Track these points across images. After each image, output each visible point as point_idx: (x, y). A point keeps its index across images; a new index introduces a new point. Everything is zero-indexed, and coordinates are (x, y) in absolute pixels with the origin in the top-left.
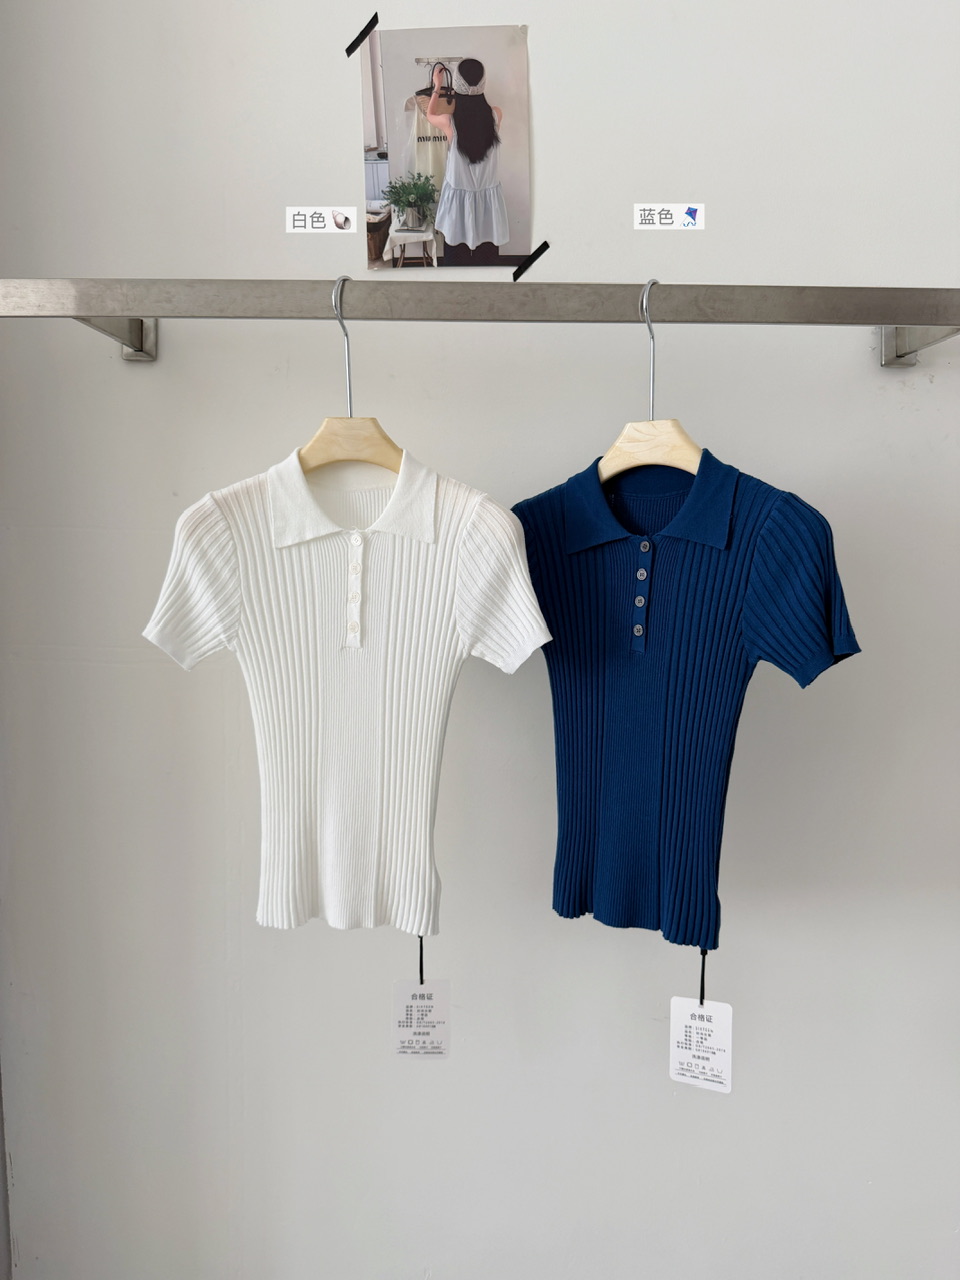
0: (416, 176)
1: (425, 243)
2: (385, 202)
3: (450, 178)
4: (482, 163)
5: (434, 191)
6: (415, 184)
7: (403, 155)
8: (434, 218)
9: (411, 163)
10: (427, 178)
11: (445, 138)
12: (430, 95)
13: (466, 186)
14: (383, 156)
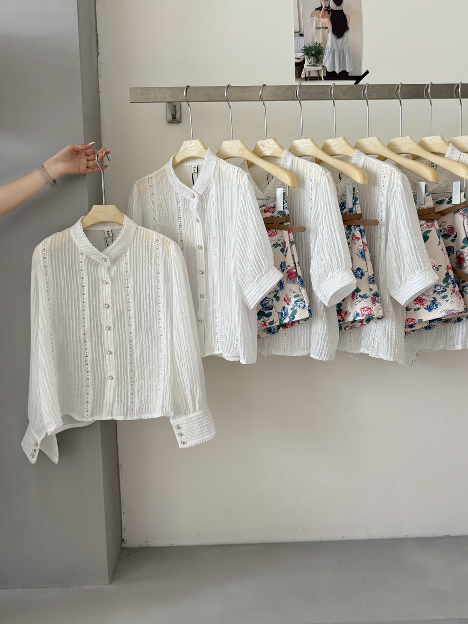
1: (318, 71)
2: (303, 54)
3: (329, 44)
4: (342, 38)
5: (322, 49)
6: (315, 47)
8: (322, 61)
9: (313, 38)
11: (327, 28)
12: (321, 10)
13: (335, 47)
14: (302, 35)
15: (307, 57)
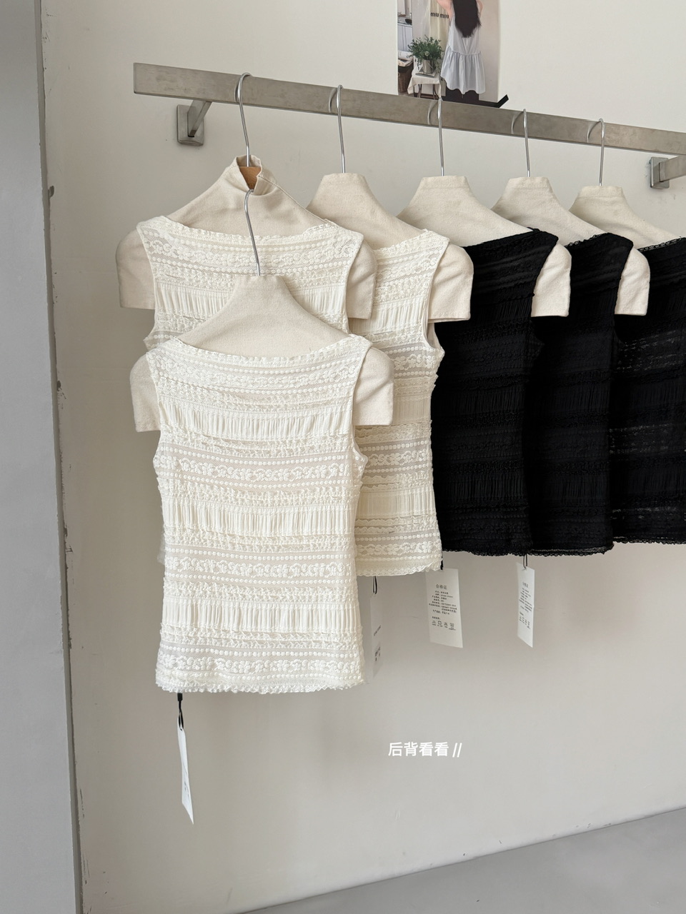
0: (430, 38)
1: (434, 85)
2: (410, 54)
3: (450, 44)
4: (470, 38)
6: (429, 44)
7: (421, 23)
8: (440, 69)
9: (427, 30)
10: (436, 41)
11: (448, 16)
13: (460, 51)
14: (409, 22)
15: (417, 59)
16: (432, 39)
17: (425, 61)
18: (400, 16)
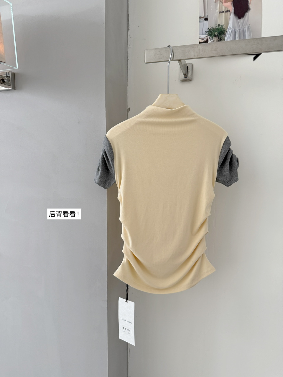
0: (218, 25)
2: (206, 35)
3: (231, 25)
4: (243, 18)
6: (217, 28)
7: (213, 19)
8: (224, 40)
9: (217, 21)
10: (222, 26)
11: (229, 11)
13: (237, 27)
15: (210, 37)
16: (219, 25)
17: (215, 37)
18: (201, 18)
